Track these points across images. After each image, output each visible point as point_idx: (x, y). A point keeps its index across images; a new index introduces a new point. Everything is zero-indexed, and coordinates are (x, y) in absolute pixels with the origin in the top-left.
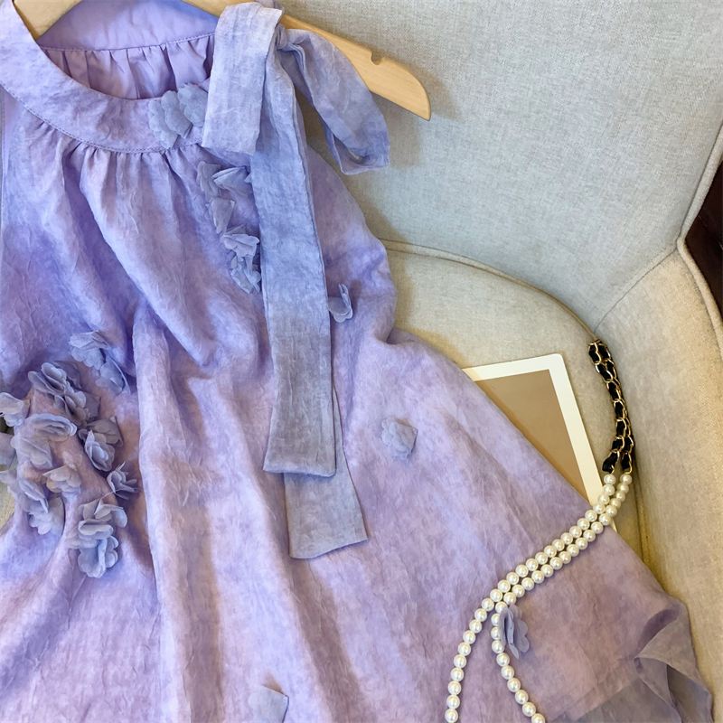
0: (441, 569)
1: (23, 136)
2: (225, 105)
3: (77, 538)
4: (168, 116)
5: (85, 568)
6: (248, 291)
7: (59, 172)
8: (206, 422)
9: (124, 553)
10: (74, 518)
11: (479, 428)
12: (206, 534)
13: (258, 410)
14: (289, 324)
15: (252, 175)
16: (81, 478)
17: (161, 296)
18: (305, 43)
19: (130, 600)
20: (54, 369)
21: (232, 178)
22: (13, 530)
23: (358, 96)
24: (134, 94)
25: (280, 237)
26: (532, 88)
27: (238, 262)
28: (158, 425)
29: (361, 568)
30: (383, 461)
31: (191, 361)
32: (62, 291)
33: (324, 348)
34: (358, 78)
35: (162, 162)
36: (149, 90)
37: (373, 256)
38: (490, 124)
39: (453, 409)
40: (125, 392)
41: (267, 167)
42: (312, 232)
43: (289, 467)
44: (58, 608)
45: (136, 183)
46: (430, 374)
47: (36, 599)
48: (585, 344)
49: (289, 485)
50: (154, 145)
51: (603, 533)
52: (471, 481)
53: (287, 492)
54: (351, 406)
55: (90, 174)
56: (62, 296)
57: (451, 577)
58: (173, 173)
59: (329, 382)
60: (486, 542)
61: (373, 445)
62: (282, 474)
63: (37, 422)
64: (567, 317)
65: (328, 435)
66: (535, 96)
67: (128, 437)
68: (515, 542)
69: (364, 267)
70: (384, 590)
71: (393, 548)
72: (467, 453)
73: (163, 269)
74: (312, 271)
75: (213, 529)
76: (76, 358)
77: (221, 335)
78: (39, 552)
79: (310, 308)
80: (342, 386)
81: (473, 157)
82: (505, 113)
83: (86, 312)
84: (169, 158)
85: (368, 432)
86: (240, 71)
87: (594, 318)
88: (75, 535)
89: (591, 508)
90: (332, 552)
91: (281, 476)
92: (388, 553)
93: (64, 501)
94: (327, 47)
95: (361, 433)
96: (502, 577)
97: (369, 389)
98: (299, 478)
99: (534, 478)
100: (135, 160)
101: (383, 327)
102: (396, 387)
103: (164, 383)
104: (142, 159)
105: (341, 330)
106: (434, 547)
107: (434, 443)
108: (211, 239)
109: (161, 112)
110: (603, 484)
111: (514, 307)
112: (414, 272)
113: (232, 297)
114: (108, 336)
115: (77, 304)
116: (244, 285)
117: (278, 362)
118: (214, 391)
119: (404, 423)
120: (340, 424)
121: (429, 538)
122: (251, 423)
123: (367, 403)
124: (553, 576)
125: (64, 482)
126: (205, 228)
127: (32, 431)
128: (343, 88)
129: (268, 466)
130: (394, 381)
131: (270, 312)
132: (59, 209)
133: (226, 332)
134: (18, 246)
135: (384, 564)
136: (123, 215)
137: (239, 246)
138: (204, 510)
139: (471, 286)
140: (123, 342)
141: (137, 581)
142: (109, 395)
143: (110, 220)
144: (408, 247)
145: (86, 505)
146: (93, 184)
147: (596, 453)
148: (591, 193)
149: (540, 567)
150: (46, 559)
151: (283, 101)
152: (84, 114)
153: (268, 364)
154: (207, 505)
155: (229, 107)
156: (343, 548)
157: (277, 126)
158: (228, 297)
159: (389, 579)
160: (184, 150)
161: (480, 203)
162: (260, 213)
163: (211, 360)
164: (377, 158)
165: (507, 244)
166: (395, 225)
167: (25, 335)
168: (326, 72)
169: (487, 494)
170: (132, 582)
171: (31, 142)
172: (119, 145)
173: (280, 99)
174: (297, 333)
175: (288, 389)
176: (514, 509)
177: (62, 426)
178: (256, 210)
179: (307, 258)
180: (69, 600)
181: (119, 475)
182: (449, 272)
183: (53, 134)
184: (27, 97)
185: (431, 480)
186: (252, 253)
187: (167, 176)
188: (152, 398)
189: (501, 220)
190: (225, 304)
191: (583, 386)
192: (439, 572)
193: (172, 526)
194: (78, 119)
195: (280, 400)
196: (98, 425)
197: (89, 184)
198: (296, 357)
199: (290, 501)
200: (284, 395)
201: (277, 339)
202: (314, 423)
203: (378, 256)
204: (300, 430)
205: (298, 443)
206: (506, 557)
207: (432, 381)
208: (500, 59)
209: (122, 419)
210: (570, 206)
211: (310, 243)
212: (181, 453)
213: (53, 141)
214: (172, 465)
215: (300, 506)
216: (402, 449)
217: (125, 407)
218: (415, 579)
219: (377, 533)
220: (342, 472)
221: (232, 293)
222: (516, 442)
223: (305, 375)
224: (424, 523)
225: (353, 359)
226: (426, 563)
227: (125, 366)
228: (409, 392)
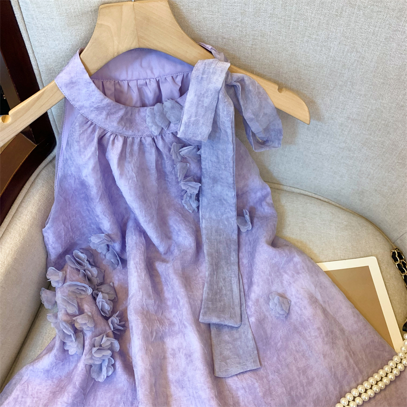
0: (306, 389)
1: (77, 128)
2: (194, 114)
3: (91, 358)
4: (157, 117)
5: (94, 376)
6: (191, 212)
7: (96, 148)
8: (165, 288)
9: (117, 368)
10: (90, 345)
11: (328, 301)
12: (165, 358)
13: (196, 283)
14: (214, 232)
15: (202, 151)
16: (94, 321)
17: (145, 216)
18: (242, 81)
19: (119, 396)
20: (80, 254)
21: (190, 152)
22: (55, 351)
23: (268, 111)
24: (139, 104)
25: (213, 183)
26: (370, 107)
27: (187, 196)
28: (139, 291)
29: (257, 385)
30: (270, 318)
31: (157, 251)
32: (88, 210)
33: (234, 247)
34: (269, 101)
35: (152, 143)
36: (147, 102)
37: (263, 192)
38: (341, 125)
39: (312, 289)
40: (119, 267)
41: (211, 147)
42: (232, 182)
43: (214, 320)
44: (78, 399)
45: (137, 154)
46: (299, 266)
47: (66, 394)
48: (389, 250)
49: (214, 331)
50: (148, 133)
51: (404, 371)
52: (324, 335)
53: (212, 335)
54: (251, 284)
55: (112, 149)
56: (88, 213)
57: (311, 394)
58: (157, 148)
59: (237, 267)
60: (333, 373)
61: (264, 309)
62: (209, 324)
63: (70, 286)
64: (377, 233)
65: (237, 301)
66: (371, 112)
67: (120, 295)
68: (350, 374)
69: (257, 199)
70: (271, 400)
71: (276, 374)
72: (322, 317)
73: (147, 201)
74: (229, 202)
75: (168, 355)
76: (92, 247)
77: (175, 237)
78: (68, 364)
79: (226, 223)
80: (245, 271)
81: (329, 142)
82: (352, 120)
83: (102, 223)
84: (156, 140)
85: (262, 300)
86: (204, 97)
87: (395, 235)
88: (90, 356)
89: (397, 354)
90: (239, 374)
91: (209, 325)
92: (273, 377)
93: (84, 335)
94: (253, 83)
95: (257, 301)
96: (342, 395)
97: (262, 274)
98: (219, 326)
99: (361, 334)
100: (137, 141)
101: (270, 237)
102: (278, 274)
103: (143, 265)
104: (141, 141)
105: (243, 236)
106: (302, 374)
107: (301, 309)
108: (174, 183)
109: (153, 115)
110: (404, 339)
111: (346, 226)
112: (286, 202)
113: (182, 215)
114: (112, 236)
115: (97, 219)
116: (189, 208)
117: (208, 255)
118: (171, 271)
119: (282, 296)
120: (244, 295)
121: (298, 369)
122: (192, 292)
123: (261, 283)
124: (374, 397)
125: (85, 324)
126: (171, 178)
127: (67, 291)
128: (261, 106)
129: (202, 319)
130: (277, 270)
131: (203, 224)
132: (94, 168)
133: (178, 235)
134: (67, 186)
135: (271, 383)
136: (128, 171)
137: (190, 188)
138: (164, 343)
139: (321, 212)
140: (120, 239)
141: (124, 386)
142: (110, 269)
143: (121, 174)
144: (281, 187)
145: (97, 338)
146: (113, 155)
147: (398, 319)
148: (400, 167)
149: (366, 391)
150: (72, 368)
151: (227, 114)
152: (112, 116)
153: (201, 255)
154: (165, 340)
155: (196, 116)
156: (246, 372)
157: (222, 127)
158: (180, 215)
159: (274, 393)
160: (165, 136)
161: (329, 166)
162: (203, 170)
163: (169, 251)
164: (273, 142)
165: (343, 189)
166: (275, 174)
167: (66, 235)
168: (252, 97)
169: (333, 343)
170: (120, 385)
171: (81, 131)
172: (129, 133)
173: (225, 113)
174: (218, 237)
175: (214, 271)
176: (350, 352)
177: (84, 289)
178: (201, 168)
179: (227, 195)
180: (84, 394)
181: (115, 319)
182: (306, 203)
183: (94, 127)
184: (82, 107)
185: (299, 333)
186: (196, 192)
187: (154, 150)
188: (136, 274)
189: (341, 176)
190: (179, 219)
191: (389, 276)
192: (304, 390)
193: (146, 353)
194: (108, 119)
195: (209, 278)
196: (104, 288)
197: (112, 155)
198: (218, 251)
199: (214, 341)
200: (211, 275)
201: (207, 241)
202: (228, 293)
203: (266, 193)
204: (220, 297)
205: (219, 305)
206: (345, 383)
207: (300, 271)
208: (352, 91)
209: (116, 284)
210: (386, 172)
211: (230, 187)
212: (151, 308)
213: (94, 131)
214: (146, 316)
215: (220, 344)
216: (281, 312)
217: (118, 276)
218: (290, 394)
219: (266, 363)
220: (245, 324)
221: (182, 212)
222: (350, 311)
223: (223, 263)
224: (295, 359)
225: (252, 255)
226: (297, 384)
227: (120, 253)
228: (286, 277)
